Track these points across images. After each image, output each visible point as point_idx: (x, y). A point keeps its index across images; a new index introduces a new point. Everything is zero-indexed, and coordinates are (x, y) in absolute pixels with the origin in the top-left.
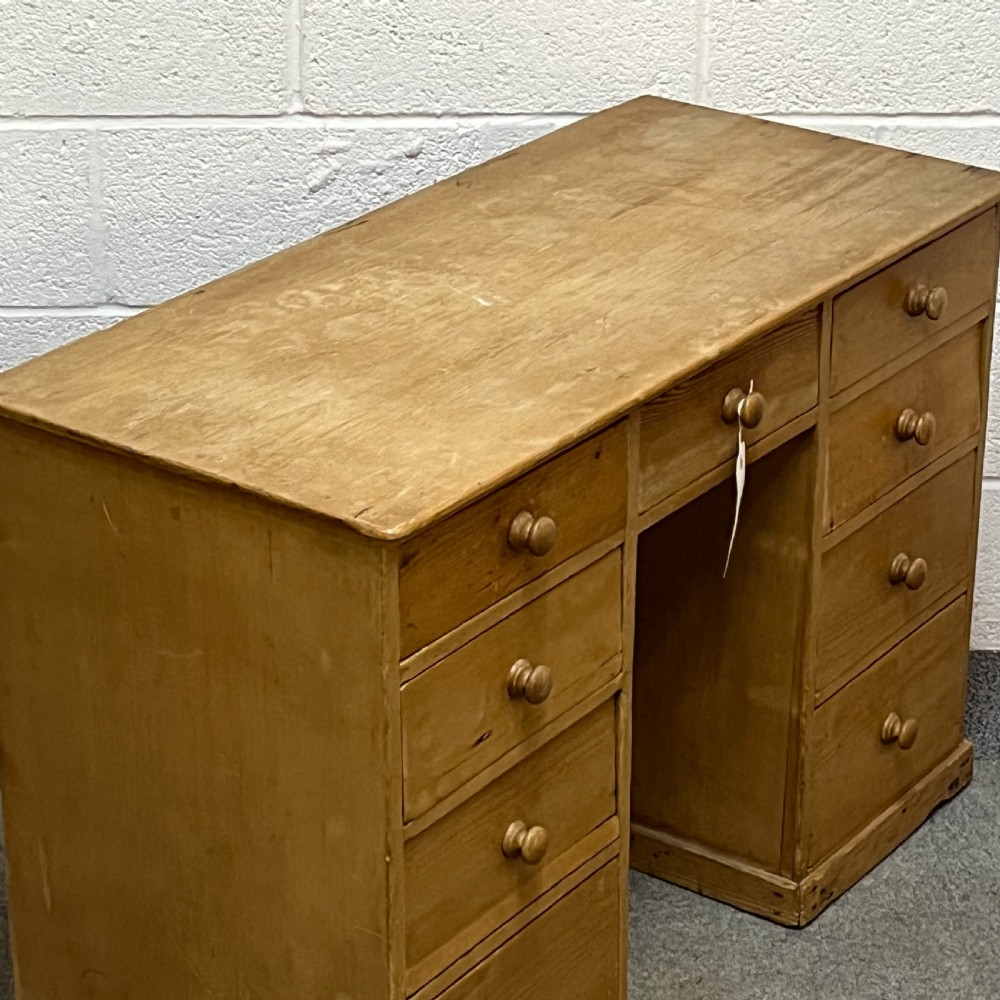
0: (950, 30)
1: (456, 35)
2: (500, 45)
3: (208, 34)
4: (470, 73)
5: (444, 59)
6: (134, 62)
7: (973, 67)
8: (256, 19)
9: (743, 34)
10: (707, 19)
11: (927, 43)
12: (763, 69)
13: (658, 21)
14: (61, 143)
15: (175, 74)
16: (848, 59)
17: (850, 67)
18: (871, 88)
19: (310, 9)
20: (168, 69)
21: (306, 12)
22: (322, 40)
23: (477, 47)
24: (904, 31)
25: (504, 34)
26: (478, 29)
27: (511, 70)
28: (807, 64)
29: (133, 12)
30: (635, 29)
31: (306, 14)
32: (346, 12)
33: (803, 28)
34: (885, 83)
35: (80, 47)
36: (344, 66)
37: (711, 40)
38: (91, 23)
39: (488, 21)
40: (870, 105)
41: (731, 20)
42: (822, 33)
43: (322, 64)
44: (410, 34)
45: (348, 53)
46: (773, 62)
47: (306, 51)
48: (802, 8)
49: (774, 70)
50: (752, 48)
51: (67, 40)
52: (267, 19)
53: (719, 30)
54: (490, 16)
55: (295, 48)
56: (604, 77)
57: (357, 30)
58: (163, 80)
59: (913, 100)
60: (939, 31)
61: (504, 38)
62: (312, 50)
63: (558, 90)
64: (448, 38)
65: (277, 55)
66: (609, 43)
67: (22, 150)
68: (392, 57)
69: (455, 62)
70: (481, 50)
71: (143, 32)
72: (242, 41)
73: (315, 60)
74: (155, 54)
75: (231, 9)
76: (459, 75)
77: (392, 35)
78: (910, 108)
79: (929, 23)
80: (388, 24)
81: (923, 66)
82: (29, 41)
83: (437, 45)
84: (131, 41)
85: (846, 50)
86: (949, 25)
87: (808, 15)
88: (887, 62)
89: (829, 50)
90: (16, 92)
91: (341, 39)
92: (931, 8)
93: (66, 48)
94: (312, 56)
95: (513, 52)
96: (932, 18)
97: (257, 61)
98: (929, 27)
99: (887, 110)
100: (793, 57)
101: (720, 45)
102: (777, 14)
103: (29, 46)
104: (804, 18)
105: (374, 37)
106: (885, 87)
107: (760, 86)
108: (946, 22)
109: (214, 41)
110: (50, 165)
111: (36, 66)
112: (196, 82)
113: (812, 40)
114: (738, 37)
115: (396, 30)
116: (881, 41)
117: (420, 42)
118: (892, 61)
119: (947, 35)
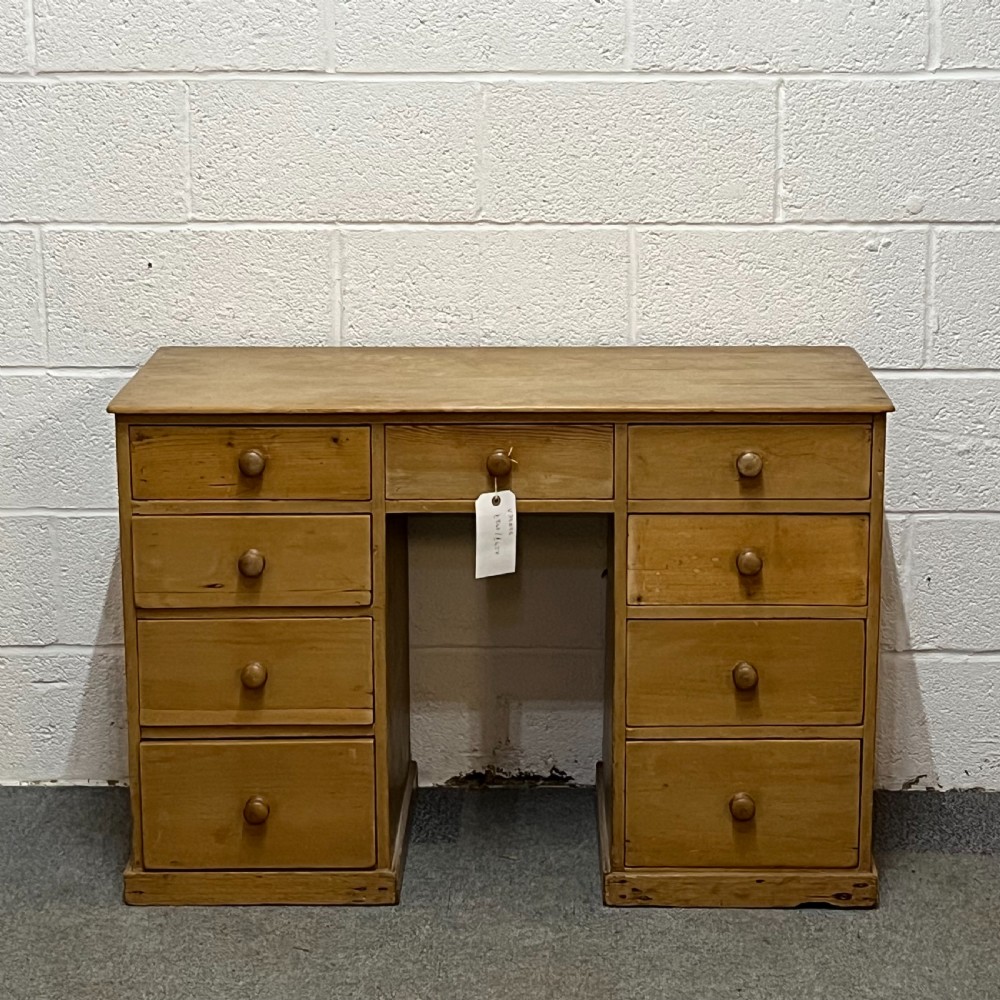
0: (813, 306)
1: (453, 309)
2: (485, 316)
3: (275, 307)
4: (463, 336)
5: (444, 326)
6: (223, 327)
7: (831, 334)
8: (309, 296)
9: (661, 308)
10: (635, 297)
11: (796, 316)
12: (676, 334)
13: (599, 299)
15: (251, 336)
17: (740, 333)
19: (347, 289)
21: (345, 290)
22: (357, 311)
23: (469, 317)
24: (779, 306)
25: (487, 308)
26: (469, 304)
28: (708, 331)
29: (222, 291)
30: (582, 304)
31: (344, 293)
32: (374, 291)
33: (704, 304)
35: (184, 316)
36: (372, 331)
37: (637, 312)
38: (192, 299)
39: (477, 298)
41: (652, 298)
42: (719, 308)
43: (357, 329)
44: (420, 307)
45: (375, 321)
46: (684, 329)
47: (345, 320)
48: (704, 290)
50: (668, 319)
51: (174, 311)
52: (317, 296)
53: (644, 305)
54: (477, 295)
55: (337, 318)
57: (382, 305)
60: (805, 307)
61: (487, 311)
62: (350, 319)
64: (448, 310)
65: (325, 322)
66: (564, 314)
68: (407, 324)
69: (452, 328)
70: (471, 319)
71: (229, 305)
72: (300, 312)
73: (351, 326)
74: (237, 321)
75: (292, 289)
76: (456, 337)
77: (407, 309)
79: (797, 301)
80: (404, 300)
81: (794, 333)
82: (148, 311)
83: (440, 316)
84: (220, 312)
85: (736, 320)
86: (811, 303)
87: (708, 295)
89: (724, 320)
90: (138, 349)
91: (370, 311)
92: (797, 290)
93: (173, 317)
94: (349, 324)
95: (494, 321)
96: (799, 297)
97: (309, 327)
98: (797, 304)
101: (645, 317)
102: (685, 294)
103: (147, 315)
104: (706, 297)
105: (394, 310)
108: (810, 300)
109: (279, 312)
111: (152, 330)
112: (266, 342)
113: (711, 313)
114: (657, 311)
115: (410, 304)
116: (762, 314)
117: (427, 313)
118: (771, 329)
119: (810, 310)
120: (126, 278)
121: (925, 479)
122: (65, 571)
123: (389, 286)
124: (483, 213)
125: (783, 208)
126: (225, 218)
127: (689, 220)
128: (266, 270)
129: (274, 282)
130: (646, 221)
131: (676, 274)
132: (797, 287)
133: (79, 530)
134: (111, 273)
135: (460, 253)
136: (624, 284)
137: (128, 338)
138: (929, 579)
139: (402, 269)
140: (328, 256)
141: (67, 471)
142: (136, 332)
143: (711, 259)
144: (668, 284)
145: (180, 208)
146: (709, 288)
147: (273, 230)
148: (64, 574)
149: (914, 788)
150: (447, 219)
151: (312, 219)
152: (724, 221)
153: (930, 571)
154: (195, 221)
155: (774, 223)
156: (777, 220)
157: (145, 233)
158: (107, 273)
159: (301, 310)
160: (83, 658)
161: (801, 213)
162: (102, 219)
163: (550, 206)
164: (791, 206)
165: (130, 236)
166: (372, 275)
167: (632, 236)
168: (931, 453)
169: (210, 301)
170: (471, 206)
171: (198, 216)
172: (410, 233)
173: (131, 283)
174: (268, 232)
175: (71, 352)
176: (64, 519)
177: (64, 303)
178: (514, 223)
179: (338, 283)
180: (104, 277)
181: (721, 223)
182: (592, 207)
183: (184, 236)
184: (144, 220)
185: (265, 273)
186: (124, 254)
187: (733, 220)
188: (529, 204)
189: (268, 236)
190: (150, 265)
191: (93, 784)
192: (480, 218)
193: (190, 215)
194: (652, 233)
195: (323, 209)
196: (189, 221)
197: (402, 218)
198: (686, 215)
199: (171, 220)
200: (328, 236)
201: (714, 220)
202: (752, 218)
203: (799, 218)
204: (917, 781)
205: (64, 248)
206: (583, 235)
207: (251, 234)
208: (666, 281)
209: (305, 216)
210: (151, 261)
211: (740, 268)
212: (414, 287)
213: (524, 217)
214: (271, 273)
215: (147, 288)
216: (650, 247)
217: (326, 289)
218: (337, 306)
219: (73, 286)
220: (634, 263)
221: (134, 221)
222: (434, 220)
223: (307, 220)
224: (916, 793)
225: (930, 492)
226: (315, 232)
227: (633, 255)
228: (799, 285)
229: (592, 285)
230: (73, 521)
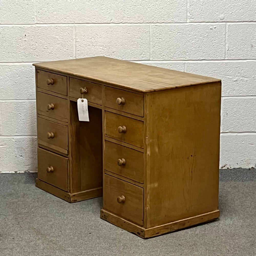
0: (197, 44)
1: (104, 46)
2: (113, 47)
3: (58, 46)
4: (107, 53)
5: (102, 50)
6: (44, 51)
7: (201, 51)
8: (67, 43)
9: (158, 45)
10: (151, 42)
11: (192, 46)
12: (162, 51)
13: (142, 43)
14: (30, 67)
15: (52, 53)
16: (178, 50)
18: (183, 55)
20: (51, 52)
21: (76, 41)
22: (79, 47)
23: (108, 48)
24: (188, 44)
26: (109, 44)
27: (115, 52)
28: (170, 50)
29: (44, 42)
30: (138, 44)
31: (76, 42)
32: (84, 41)
33: (169, 44)
34: (185, 54)
35: (34, 49)
36: (84, 52)
37: (152, 46)
38: (37, 44)
40: (182, 58)
41: (156, 42)
42: (173, 45)
43: (80, 51)
44: (96, 45)
45: (84, 49)
46: (164, 50)
49: (164, 52)
50: (160, 48)
51: (32, 47)
52: (69, 43)
53: (154, 44)
54: (111, 42)
55: (74, 49)
56: (132, 53)
57: (86, 45)
58: (50, 55)
59: (190, 57)
62: (78, 49)
63: (124, 56)
64: (103, 46)
65: (71, 50)
66: (133, 47)
67: (23, 68)
68: (93, 50)
69: (104, 51)
70: (109, 48)
71: (46, 45)
72: (64, 47)
74: (48, 50)
75: (63, 41)
78: (190, 59)
79: (193, 43)
80: (92, 43)
81: (192, 51)
82: (25, 47)
83: (101, 47)
84: (44, 47)
85: (177, 48)
87: (170, 41)
88: (185, 50)
89: (174, 48)
90: (22, 57)
91: (83, 46)
92: (193, 40)
93: (32, 49)
94: (78, 50)
95: (115, 49)
96: (193, 41)
97: (67, 51)
99: (186, 59)
100: (167, 49)
101: (154, 47)
102: (164, 41)
104: (169, 42)
105: (89, 46)
106: (185, 55)
107: (162, 55)
108: (196, 42)
110: (29, 71)
111: (26, 52)
112: (56, 55)
113: (171, 46)
114: (157, 46)
115: (93, 45)
116: (184, 46)
117: (98, 47)
118: (186, 50)
119: (196, 45)
120: (19, 39)
121: (226, 88)
122: (3, 116)
123: (88, 40)
124: (112, 21)
125: (189, 19)
126: (45, 23)
127: (165, 22)
128: (56, 36)
129: (58, 39)
130: (154, 22)
131: (162, 36)
132: (193, 39)
133: (7, 105)
134: (15, 37)
135: (106, 31)
136: (149, 39)
137: (20, 54)
138: (227, 114)
139: (91, 35)
140: (72, 32)
141: (4, 90)
142: (22, 53)
143: (171, 32)
144: (160, 39)
145: (33, 20)
146: (170, 39)
147: (58, 26)
148: (3, 117)
149: (224, 168)
150: (103, 22)
151: (68, 23)
152: (174, 22)
153: (227, 112)
154: (37, 23)
155: (186, 23)
156: (187, 22)
157: (24, 27)
158: (14, 37)
159: (65, 46)
160: (8, 139)
161: (193, 20)
162: (13, 23)
163: (129, 19)
164: (191, 18)
165: (21, 28)
166: (84, 37)
167: (150, 26)
168: (227, 81)
169: (41, 44)
170: (109, 19)
171: (38, 22)
172: (93, 26)
173: (20, 40)
174: (56, 26)
175: (5, 58)
176: (3, 102)
177: (3, 45)
178: (120, 23)
179: (75, 39)
180: (13, 39)
181: (173, 23)
182: (140, 19)
183: (34, 27)
184: (24, 24)
185: (56, 37)
186: (19, 32)
187: (176, 22)
188: (124, 18)
189: (56, 27)
190: (26, 35)
191: (11, 172)
192: (111, 22)
193: (36, 22)
194: (156, 25)
195: (71, 20)
196: (36, 24)
197: (91, 22)
198: (164, 21)
199: (31, 23)
200: (72, 27)
201: (171, 22)
202: (181, 21)
203: (193, 21)
204: (225, 166)
205: (3, 31)
206: (138, 26)
207: (52, 27)
208: (159, 38)
209: (66, 22)
210: (26, 34)
211: (178, 34)
212: (94, 40)
213: (123, 22)
214: (57, 37)
215: (24, 41)
216: (155, 29)
217: (72, 41)
218: (74, 45)
219: (5, 41)
220: (151, 33)
221: (21, 24)
222: (99, 23)
223: (67, 23)
224: (225, 169)
225: (227, 91)
226: (69, 26)
227: (151, 31)
228: (193, 38)
229: (140, 39)
230: (5, 103)
